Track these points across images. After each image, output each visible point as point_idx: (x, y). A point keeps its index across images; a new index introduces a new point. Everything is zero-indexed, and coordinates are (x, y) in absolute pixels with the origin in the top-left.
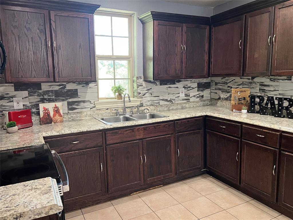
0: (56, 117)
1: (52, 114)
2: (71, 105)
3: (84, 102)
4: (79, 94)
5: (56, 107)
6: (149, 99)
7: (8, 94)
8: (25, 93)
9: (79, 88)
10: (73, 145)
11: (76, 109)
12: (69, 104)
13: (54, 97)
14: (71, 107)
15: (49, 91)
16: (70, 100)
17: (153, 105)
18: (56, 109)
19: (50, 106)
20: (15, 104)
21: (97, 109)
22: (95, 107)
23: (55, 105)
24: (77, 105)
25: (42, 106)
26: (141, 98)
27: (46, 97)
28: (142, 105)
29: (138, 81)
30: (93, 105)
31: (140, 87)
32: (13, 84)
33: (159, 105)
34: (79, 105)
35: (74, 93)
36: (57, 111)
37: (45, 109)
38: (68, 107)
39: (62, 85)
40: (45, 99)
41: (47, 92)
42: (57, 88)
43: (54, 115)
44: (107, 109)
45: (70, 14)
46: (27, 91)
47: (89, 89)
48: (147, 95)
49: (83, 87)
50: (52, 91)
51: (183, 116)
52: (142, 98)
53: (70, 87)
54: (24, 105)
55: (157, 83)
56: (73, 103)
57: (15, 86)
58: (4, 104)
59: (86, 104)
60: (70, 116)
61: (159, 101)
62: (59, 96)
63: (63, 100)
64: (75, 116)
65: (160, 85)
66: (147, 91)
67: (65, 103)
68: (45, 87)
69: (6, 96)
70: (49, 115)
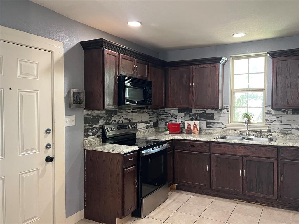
0: (194, 131)
1: (192, 128)
2: (209, 124)
3: (218, 123)
4: (214, 117)
5: (195, 124)
6: (278, 126)
7: (175, 114)
8: (183, 114)
9: (215, 113)
10: (190, 148)
11: (212, 127)
12: (207, 123)
13: (198, 118)
14: (209, 126)
15: (196, 114)
16: (208, 121)
17: (282, 133)
18: (195, 125)
19: (192, 123)
20: (177, 120)
21: (227, 130)
22: (225, 128)
23: (195, 123)
24: (213, 125)
25: (187, 122)
26: (269, 125)
27: (194, 117)
28: (269, 131)
29: (266, 109)
30: (224, 126)
31: (268, 115)
32: (177, 109)
33: (291, 133)
34: (214, 125)
35: (211, 116)
36: (195, 126)
37: (189, 125)
38: (207, 125)
39: (204, 110)
40: (193, 119)
41: (194, 115)
42: (201, 112)
43: (194, 129)
44: (236, 130)
45: (204, 66)
46: (184, 113)
47: (222, 114)
48: (276, 122)
49: (218, 112)
50: (198, 114)
51: (290, 144)
52: (271, 124)
53: (209, 112)
54: (182, 121)
55: (289, 112)
56: (211, 123)
57: (178, 110)
58: (173, 120)
59: (219, 125)
60: (206, 132)
61: (290, 130)
62: (201, 117)
63: (204, 121)
64: (210, 132)
65: (293, 114)
66: (276, 119)
67: (205, 122)
68: (194, 111)
69: (174, 115)
70: (190, 128)
